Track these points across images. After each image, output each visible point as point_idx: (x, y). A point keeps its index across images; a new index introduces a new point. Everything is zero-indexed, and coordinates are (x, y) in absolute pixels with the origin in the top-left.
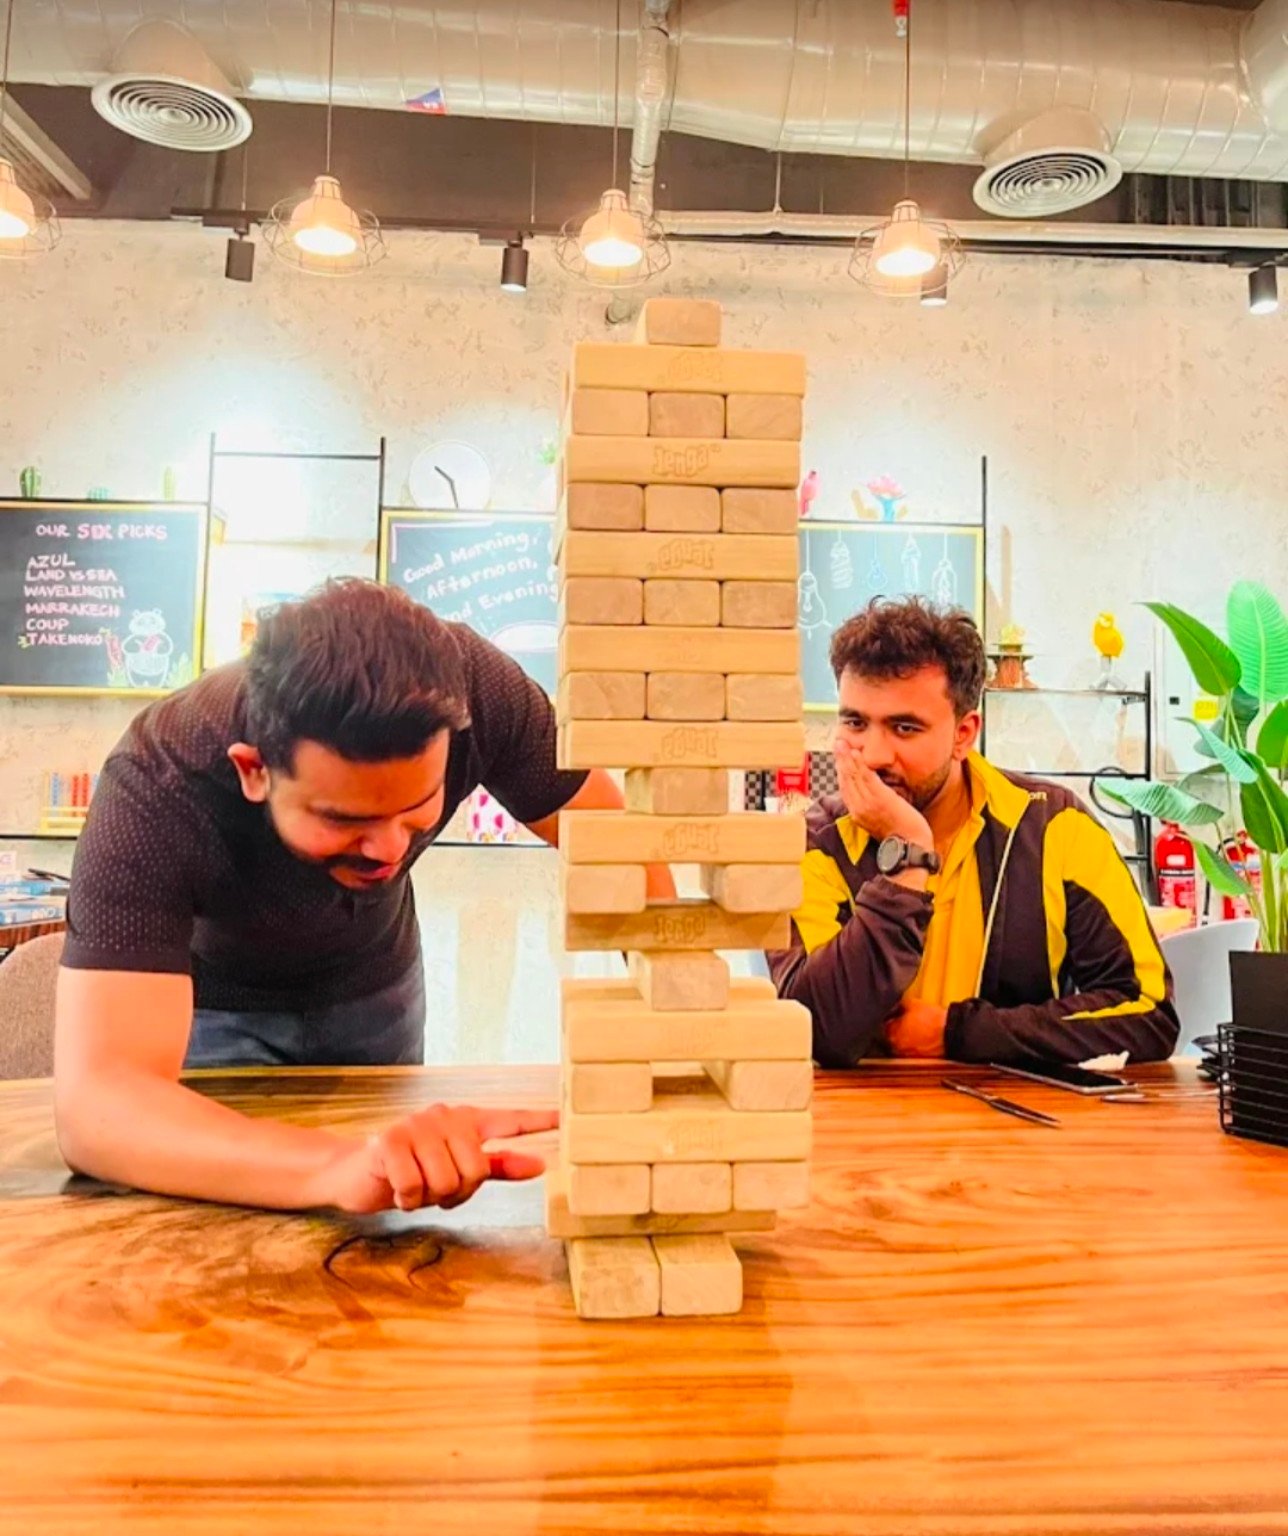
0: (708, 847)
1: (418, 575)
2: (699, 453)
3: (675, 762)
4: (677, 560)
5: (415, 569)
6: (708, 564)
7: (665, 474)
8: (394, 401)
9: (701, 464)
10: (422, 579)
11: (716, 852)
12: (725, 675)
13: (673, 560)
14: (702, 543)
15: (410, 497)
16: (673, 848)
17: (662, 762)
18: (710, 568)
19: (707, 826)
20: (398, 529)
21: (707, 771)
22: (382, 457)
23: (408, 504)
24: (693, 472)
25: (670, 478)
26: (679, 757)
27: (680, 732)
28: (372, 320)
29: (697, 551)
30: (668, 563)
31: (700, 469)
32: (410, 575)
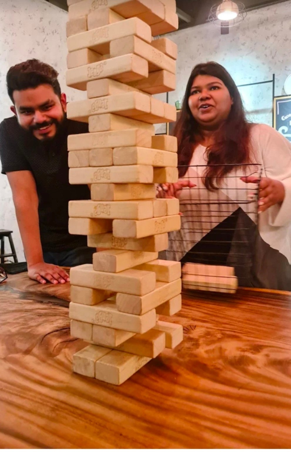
0: (107, 213)
1: (286, 118)
2: (100, 66)
3: (98, 181)
4: (97, 107)
5: (285, 116)
6: (106, 107)
7: (91, 77)
8: (279, 61)
9: (101, 71)
10: (288, 119)
11: (109, 215)
12: (113, 148)
13: (96, 107)
14: (104, 100)
15: (284, 92)
16: (97, 213)
17: (94, 182)
18: (107, 109)
19: (107, 205)
20: (279, 103)
21: (107, 185)
22: (273, 81)
23: (284, 94)
24: (98, 74)
25: (93, 78)
26: (99, 180)
27: (99, 170)
28: (272, 35)
29: (103, 103)
30: (94, 109)
31: (101, 72)
32: (284, 118)
